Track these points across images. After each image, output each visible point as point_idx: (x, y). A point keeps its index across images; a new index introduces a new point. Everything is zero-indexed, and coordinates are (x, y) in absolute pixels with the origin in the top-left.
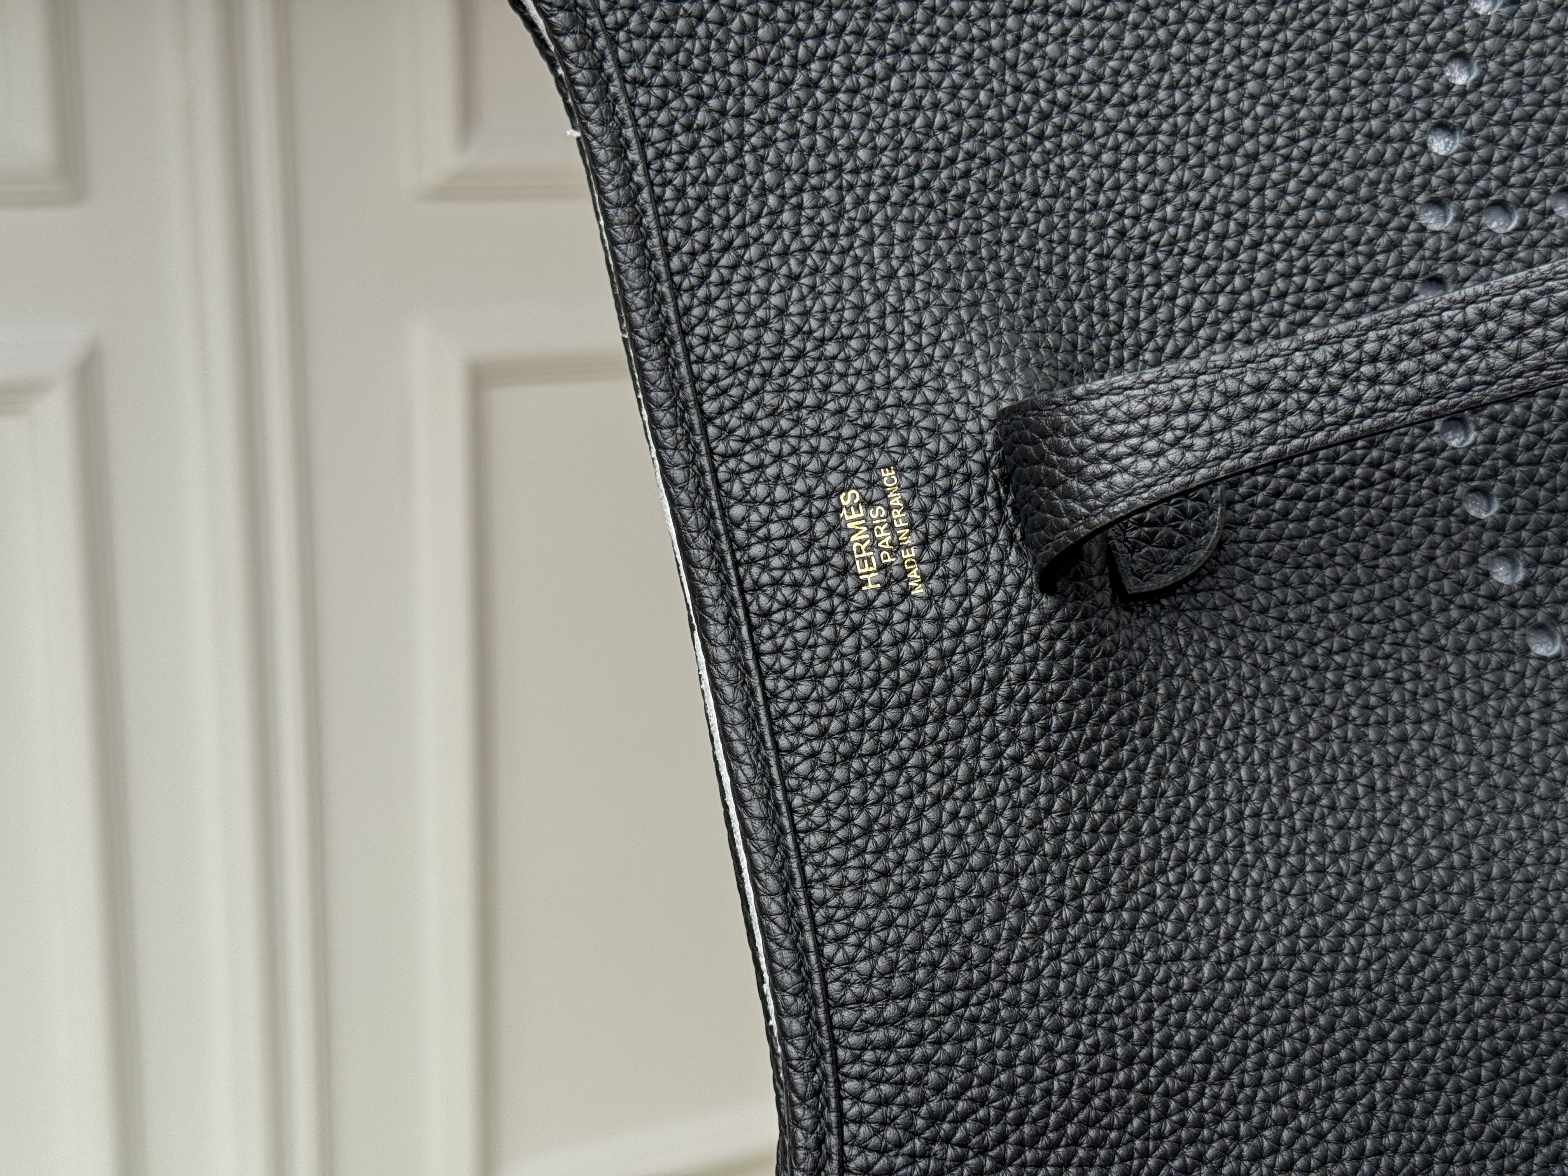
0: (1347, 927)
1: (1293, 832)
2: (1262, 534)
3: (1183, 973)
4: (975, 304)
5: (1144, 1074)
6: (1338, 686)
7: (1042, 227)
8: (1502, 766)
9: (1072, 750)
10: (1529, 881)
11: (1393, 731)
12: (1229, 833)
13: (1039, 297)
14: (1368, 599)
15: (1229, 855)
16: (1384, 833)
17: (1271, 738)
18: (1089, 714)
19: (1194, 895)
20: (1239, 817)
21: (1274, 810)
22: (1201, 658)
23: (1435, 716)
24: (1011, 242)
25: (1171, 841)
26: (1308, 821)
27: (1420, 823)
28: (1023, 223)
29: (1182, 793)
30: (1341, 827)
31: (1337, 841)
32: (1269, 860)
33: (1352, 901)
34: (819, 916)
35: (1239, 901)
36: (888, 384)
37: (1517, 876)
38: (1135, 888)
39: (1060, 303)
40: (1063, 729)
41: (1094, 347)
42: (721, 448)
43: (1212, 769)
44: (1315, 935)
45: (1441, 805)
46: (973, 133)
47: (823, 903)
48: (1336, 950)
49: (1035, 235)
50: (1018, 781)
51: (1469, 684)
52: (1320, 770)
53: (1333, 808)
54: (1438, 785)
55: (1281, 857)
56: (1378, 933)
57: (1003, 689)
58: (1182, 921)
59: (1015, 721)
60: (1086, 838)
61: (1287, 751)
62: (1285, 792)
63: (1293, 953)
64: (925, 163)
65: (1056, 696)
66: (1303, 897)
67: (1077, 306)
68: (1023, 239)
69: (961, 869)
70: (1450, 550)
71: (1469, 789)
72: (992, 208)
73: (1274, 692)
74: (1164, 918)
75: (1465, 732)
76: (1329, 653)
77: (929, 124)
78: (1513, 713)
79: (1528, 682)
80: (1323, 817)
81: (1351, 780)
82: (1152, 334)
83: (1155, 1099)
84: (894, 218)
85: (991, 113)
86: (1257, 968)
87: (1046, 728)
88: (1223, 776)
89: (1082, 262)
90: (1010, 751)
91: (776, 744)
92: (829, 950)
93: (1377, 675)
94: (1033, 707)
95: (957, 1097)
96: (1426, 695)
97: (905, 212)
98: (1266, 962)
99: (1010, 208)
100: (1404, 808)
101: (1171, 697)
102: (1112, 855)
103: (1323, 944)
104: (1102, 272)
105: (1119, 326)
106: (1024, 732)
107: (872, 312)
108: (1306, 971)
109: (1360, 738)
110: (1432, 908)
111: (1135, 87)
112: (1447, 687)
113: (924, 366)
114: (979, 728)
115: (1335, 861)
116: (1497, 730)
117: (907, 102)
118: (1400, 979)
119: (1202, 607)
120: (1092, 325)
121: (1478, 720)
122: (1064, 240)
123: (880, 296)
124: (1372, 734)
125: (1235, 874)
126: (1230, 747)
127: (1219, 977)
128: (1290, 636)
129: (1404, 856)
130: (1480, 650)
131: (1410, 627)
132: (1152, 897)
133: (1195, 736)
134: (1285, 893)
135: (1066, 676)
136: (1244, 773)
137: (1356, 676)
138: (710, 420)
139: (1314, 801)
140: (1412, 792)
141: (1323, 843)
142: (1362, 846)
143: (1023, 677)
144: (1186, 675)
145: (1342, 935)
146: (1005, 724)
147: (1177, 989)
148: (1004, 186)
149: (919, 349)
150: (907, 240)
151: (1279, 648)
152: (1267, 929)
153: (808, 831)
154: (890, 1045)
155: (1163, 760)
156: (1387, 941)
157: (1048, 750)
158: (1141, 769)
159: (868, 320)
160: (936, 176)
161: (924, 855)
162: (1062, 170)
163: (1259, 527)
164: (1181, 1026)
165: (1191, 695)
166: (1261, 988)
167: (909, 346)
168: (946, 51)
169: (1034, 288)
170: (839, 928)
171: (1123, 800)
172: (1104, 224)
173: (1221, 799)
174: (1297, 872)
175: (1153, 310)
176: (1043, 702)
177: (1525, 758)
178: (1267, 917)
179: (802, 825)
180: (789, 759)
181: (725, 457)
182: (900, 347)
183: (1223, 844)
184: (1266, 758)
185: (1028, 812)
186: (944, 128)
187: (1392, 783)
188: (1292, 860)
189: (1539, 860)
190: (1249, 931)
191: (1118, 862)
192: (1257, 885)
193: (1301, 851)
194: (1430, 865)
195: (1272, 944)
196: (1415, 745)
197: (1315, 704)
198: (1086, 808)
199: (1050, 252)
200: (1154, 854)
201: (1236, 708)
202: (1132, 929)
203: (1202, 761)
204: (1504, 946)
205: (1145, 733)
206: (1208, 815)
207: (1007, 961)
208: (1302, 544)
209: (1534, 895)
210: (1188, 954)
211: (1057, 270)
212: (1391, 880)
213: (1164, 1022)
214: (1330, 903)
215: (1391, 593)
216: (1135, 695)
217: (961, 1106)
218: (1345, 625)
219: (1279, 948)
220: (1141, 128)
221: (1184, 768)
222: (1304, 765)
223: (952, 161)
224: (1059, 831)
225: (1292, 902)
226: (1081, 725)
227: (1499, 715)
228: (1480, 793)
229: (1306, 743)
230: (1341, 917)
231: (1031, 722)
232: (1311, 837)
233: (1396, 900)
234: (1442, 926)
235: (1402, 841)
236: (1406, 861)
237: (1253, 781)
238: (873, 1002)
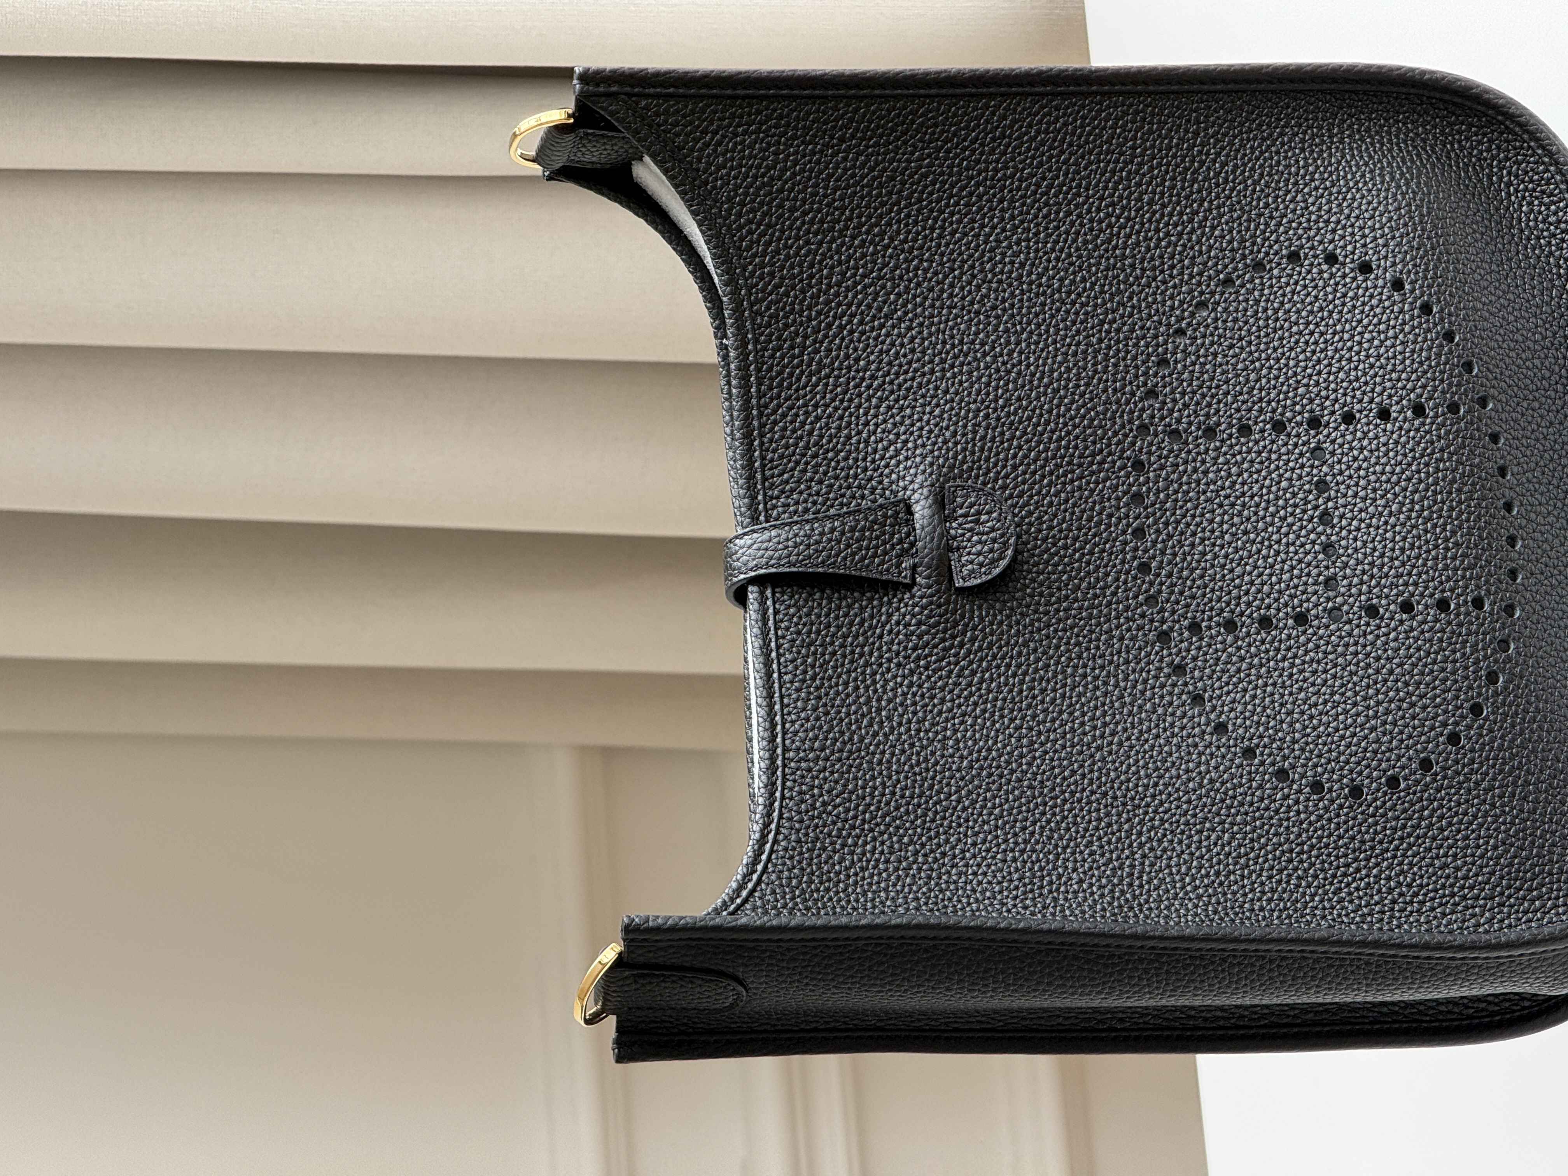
0: (1037, 754)
1: (1020, 710)
2: (1035, 569)
3: (954, 763)
4: (906, 442)
5: (927, 802)
6: (1058, 647)
7: (948, 407)
8: (1130, 695)
9: (918, 658)
10: (1131, 747)
11: (1080, 671)
12: (989, 706)
13: (940, 440)
14: (1081, 608)
15: (987, 715)
16: (1065, 716)
17: (1019, 666)
18: (928, 644)
19: (966, 731)
20: (996, 699)
21: (1013, 698)
22: (992, 624)
23: (1102, 667)
24: (930, 413)
25: (959, 706)
26: (1029, 706)
27: (1083, 714)
28: (938, 405)
29: (970, 685)
30: (1045, 711)
31: (1041, 716)
32: (1006, 720)
33: (1042, 744)
34: (785, 711)
35: (988, 736)
36: (856, 476)
37: (1126, 744)
38: (938, 724)
39: (950, 444)
40: (915, 649)
41: (965, 467)
42: (770, 493)
43: (987, 675)
44: (1021, 756)
45: (1096, 708)
46: (919, 360)
47: (788, 705)
48: (1030, 764)
49: (943, 412)
50: (889, 670)
51: (1123, 655)
52: (1040, 684)
53: (1043, 702)
54: (1097, 698)
55: (1012, 720)
56: (1052, 760)
57: (888, 627)
58: (957, 741)
59: (892, 642)
60: (917, 698)
61: (1025, 673)
62: (1021, 692)
63: (1008, 763)
64: (893, 371)
65: (912, 633)
66: (1019, 739)
67: (959, 447)
68: (937, 412)
69: (855, 702)
70: (1125, 591)
71: (1112, 702)
72: (923, 396)
73: (1025, 644)
74: (949, 738)
75: (1116, 676)
76: (1056, 631)
77: (897, 353)
78: (1142, 670)
79: (1152, 657)
80: (1037, 705)
81: (1054, 690)
82: (996, 465)
83: (930, 813)
84: (873, 396)
85: (929, 351)
86: (990, 766)
87: (905, 648)
88: (992, 680)
89: (965, 426)
90: (886, 656)
91: (776, 633)
92: (787, 726)
93: (1078, 644)
94: (901, 637)
95: (837, 797)
96: (1100, 657)
97: (879, 393)
98: (994, 764)
99: (932, 397)
100: (1078, 706)
101: (973, 640)
102: (929, 708)
103: (1024, 761)
104: (975, 432)
105: (980, 459)
106: (895, 648)
107: (854, 441)
108: (1013, 772)
109: (1064, 672)
110: (1081, 753)
111: (1002, 350)
112: (1112, 655)
113: (875, 470)
114: (873, 643)
115: (1038, 725)
116: (1131, 677)
117: (888, 341)
118: (1058, 781)
119: (997, 600)
120: (965, 457)
121: (1123, 672)
122: (957, 415)
123: (859, 433)
124: (1069, 670)
125: (988, 724)
126: (998, 667)
127: (972, 767)
128: (1039, 620)
129: (1072, 728)
130: (1131, 640)
131: (1099, 624)
132: (945, 729)
133: (981, 660)
134: (1011, 736)
135: (919, 624)
136: (1002, 679)
137: (1068, 643)
138: (767, 480)
139: (1034, 697)
140: (1083, 699)
141: (1034, 717)
142: (1053, 720)
143: (898, 623)
144: (982, 630)
145: (1034, 758)
146: (886, 643)
147: (950, 769)
148: (931, 386)
149: (873, 461)
150: (878, 407)
151: (1032, 625)
152: (998, 750)
153: (786, 673)
154: (810, 770)
155: (963, 669)
156: (1056, 763)
157: (905, 657)
158: (951, 672)
159: (851, 444)
160: (897, 378)
161: (838, 693)
162: (961, 383)
163: (1034, 566)
164: (948, 784)
165: (983, 640)
166: (990, 775)
167: (869, 459)
168: (911, 320)
169: (937, 436)
170: (793, 717)
171: (939, 684)
172: (979, 410)
173: (989, 691)
174: (1018, 728)
175: (998, 454)
176: (906, 635)
177: (1143, 693)
178: (999, 745)
179: (783, 671)
180: (781, 641)
181: (772, 498)
182: (864, 459)
183: (984, 711)
184: (1015, 675)
185: (891, 684)
186: (905, 356)
187: (1074, 694)
188: (1017, 722)
189: (1138, 739)
190: (989, 750)
191: (931, 711)
192: (997, 731)
193: (1023, 719)
194: (1085, 734)
195: (1000, 757)
196: (1089, 678)
197: (1045, 653)
198: (920, 686)
199: (950, 419)
200: (950, 710)
201: (1005, 649)
202: (933, 741)
203: (982, 672)
204: (1112, 774)
205: (956, 655)
206: (981, 696)
207: (871, 744)
208: (1053, 577)
209: (1132, 753)
210: (957, 755)
211: (951, 428)
212: (1063, 737)
213: (940, 782)
214: (1032, 743)
215: (1092, 607)
216: (953, 637)
217: (838, 800)
218: (1067, 619)
219: (1002, 759)
220: (1003, 369)
221: (973, 673)
222: (1033, 680)
223: (906, 372)
224: (904, 694)
225: (1013, 740)
226: (924, 647)
227: (1134, 671)
228: (1117, 705)
229: (1036, 671)
230: (1036, 750)
231: (899, 644)
232: (1029, 713)
233: (1064, 747)
234: (1084, 761)
235: (1073, 721)
236: (1073, 730)
237: (1006, 685)
238: (805, 751)
